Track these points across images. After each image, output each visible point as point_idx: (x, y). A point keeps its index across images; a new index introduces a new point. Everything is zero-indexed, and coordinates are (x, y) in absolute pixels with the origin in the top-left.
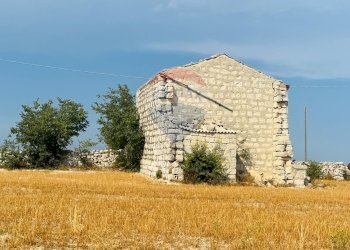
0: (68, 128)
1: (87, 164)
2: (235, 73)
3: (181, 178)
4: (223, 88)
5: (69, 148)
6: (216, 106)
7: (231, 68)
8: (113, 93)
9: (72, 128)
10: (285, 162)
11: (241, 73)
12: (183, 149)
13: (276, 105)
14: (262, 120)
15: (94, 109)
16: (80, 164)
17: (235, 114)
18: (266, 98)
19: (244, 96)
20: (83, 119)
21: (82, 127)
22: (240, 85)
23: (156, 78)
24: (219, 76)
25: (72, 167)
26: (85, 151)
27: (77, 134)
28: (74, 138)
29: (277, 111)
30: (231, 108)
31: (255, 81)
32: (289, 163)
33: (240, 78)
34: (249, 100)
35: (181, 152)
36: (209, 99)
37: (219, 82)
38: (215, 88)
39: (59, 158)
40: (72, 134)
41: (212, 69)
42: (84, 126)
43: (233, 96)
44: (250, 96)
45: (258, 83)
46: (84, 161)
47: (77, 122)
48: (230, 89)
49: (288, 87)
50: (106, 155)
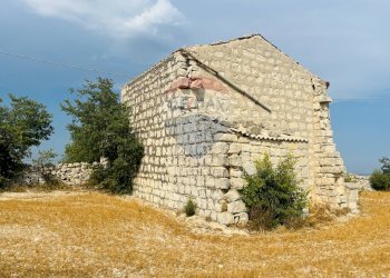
0: (24, 135)
1: (52, 183)
2: (272, 61)
3: (244, 218)
4: (260, 80)
5: (25, 161)
6: (251, 104)
7: (267, 54)
8: (93, 87)
9: (30, 136)
10: (336, 179)
11: (279, 62)
12: (241, 169)
13: (318, 106)
14: (302, 126)
15: (64, 109)
16: (42, 182)
17: (274, 116)
18: (305, 97)
19: (283, 93)
20: (46, 124)
21: (45, 135)
22: (277, 78)
23: (172, 59)
24: (254, 64)
25: (30, 186)
26: (49, 165)
27: (37, 143)
28: (33, 148)
29: (319, 113)
30: (270, 108)
31: (294, 73)
32: (341, 180)
33: (277, 68)
34: (288, 99)
35: (240, 173)
36: (243, 93)
37: (254, 72)
38: (250, 79)
39: (11, 176)
40: (30, 143)
41: (245, 53)
42: (48, 133)
43: (271, 92)
44: (290, 94)
45: (297, 76)
46: (47, 177)
47: (37, 127)
48: (267, 82)
49: (328, 84)
50: (77, 169)
